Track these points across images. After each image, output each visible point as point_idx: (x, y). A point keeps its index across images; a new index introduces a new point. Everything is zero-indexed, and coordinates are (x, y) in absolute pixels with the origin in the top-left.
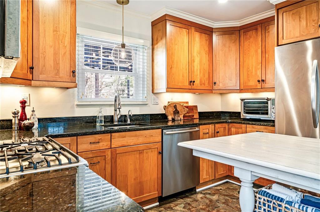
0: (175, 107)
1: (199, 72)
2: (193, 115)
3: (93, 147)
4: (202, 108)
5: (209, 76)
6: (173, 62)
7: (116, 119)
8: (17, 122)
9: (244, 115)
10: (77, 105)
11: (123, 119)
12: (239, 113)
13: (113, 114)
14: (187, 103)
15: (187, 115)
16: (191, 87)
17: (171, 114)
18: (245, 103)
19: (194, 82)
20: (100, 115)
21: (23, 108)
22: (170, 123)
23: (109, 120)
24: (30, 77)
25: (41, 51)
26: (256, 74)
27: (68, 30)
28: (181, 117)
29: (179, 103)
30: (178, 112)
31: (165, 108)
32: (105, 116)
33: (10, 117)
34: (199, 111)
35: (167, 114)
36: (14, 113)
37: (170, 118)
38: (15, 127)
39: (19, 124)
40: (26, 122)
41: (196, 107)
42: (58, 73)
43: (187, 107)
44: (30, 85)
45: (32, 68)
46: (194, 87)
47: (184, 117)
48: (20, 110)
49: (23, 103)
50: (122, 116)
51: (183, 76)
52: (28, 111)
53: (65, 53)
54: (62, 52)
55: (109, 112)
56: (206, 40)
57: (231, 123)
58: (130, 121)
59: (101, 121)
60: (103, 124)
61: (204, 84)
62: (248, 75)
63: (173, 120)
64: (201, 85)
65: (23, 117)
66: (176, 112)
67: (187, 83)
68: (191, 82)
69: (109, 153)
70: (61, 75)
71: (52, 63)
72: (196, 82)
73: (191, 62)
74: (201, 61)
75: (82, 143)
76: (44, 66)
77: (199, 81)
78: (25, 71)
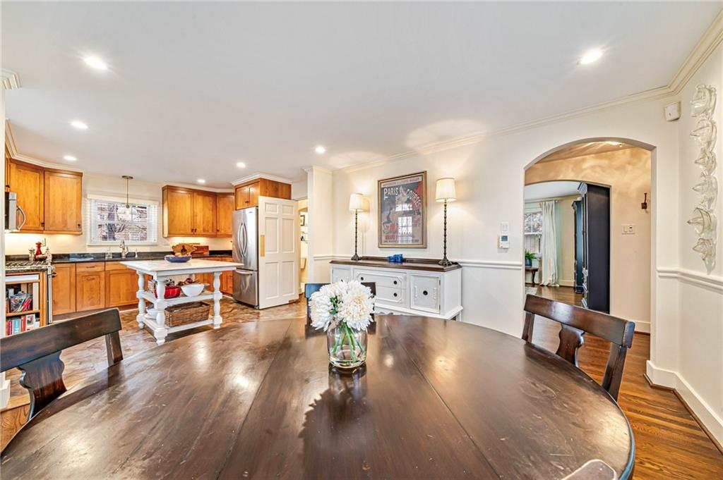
0: (183, 247)
1: (202, 223)
2: (203, 252)
3: (87, 270)
4: (213, 248)
5: (213, 226)
6: (174, 217)
7: (123, 255)
8: (33, 256)
10: (89, 246)
11: (131, 255)
13: (121, 252)
14: (199, 244)
15: (196, 252)
16: (194, 232)
19: (196, 230)
20: (109, 252)
21: (39, 247)
23: (117, 255)
24: (42, 229)
25: (51, 212)
27: (75, 199)
29: (187, 245)
30: (186, 251)
31: (173, 247)
32: (113, 254)
33: (27, 253)
34: (210, 250)
36: (31, 251)
38: (32, 259)
39: (35, 257)
40: (40, 256)
41: (207, 247)
42: (66, 224)
43: (197, 247)
44: (42, 233)
45: (43, 224)
46: (197, 233)
47: (191, 254)
48: (36, 249)
49: (39, 245)
50: (129, 253)
51: (185, 226)
52: (43, 249)
53: (72, 213)
54: (69, 213)
55: (118, 250)
59: (109, 256)
60: (111, 258)
61: (208, 231)
64: (204, 231)
65: (39, 252)
67: (190, 231)
68: (193, 230)
69: (103, 274)
70: (68, 227)
71: (60, 220)
72: (198, 230)
73: (194, 216)
74: (204, 216)
75: (80, 267)
76: (54, 222)
77: (202, 229)
78: (38, 225)
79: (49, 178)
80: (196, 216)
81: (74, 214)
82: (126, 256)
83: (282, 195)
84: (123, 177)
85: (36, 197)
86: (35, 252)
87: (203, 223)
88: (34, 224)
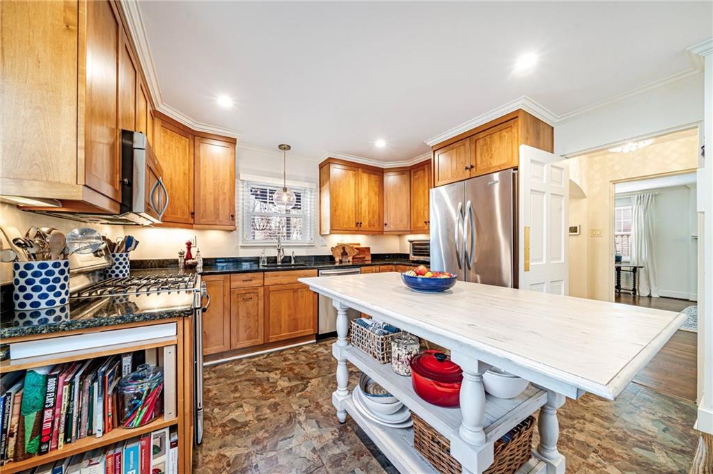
0: (344, 248)
1: (367, 212)
2: (364, 258)
3: (243, 284)
4: (375, 250)
5: (379, 218)
6: (337, 204)
7: (279, 260)
8: (183, 261)
9: (412, 258)
10: (241, 246)
11: (287, 260)
12: (409, 255)
13: (276, 255)
14: (359, 244)
15: (358, 256)
16: (358, 228)
17: (339, 256)
18: (414, 245)
19: (361, 223)
20: (263, 256)
21: (189, 248)
22: (337, 264)
23: (272, 261)
24: (192, 221)
25: (202, 198)
26: (424, 215)
27: (228, 177)
28: (350, 258)
29: (348, 245)
30: (347, 254)
31: (333, 249)
32: (268, 258)
33: (176, 256)
34: (372, 253)
35: (334, 256)
36: (180, 253)
37: (337, 259)
38: (181, 265)
39: (185, 262)
40: (190, 261)
41: (369, 249)
42: (218, 215)
43: (357, 249)
44: (192, 228)
45: (193, 214)
46: (362, 228)
47: (353, 258)
48: (186, 251)
49: (189, 245)
50: (285, 257)
51: (349, 218)
52: (194, 251)
53: (224, 200)
54: (221, 198)
55: (273, 253)
56: (376, 181)
57: (397, 264)
58: (295, 262)
59: (264, 262)
60: (266, 264)
61: (374, 226)
62: (417, 216)
63: (341, 262)
64: (370, 226)
65: (189, 256)
66: (344, 254)
67: (354, 225)
68: (358, 223)
69: (261, 290)
70: (221, 219)
71: (212, 208)
72: (363, 224)
73: (358, 203)
74: (369, 202)
75: (235, 281)
76: (205, 211)
77: (367, 223)
78: (187, 216)
79: (199, 146)
80: (361, 203)
81: (227, 202)
82: (283, 261)
83: (544, 147)
84: (280, 146)
85: (185, 174)
86: (185, 254)
87: (369, 213)
88: (183, 214)
